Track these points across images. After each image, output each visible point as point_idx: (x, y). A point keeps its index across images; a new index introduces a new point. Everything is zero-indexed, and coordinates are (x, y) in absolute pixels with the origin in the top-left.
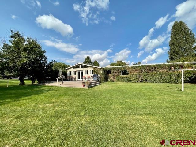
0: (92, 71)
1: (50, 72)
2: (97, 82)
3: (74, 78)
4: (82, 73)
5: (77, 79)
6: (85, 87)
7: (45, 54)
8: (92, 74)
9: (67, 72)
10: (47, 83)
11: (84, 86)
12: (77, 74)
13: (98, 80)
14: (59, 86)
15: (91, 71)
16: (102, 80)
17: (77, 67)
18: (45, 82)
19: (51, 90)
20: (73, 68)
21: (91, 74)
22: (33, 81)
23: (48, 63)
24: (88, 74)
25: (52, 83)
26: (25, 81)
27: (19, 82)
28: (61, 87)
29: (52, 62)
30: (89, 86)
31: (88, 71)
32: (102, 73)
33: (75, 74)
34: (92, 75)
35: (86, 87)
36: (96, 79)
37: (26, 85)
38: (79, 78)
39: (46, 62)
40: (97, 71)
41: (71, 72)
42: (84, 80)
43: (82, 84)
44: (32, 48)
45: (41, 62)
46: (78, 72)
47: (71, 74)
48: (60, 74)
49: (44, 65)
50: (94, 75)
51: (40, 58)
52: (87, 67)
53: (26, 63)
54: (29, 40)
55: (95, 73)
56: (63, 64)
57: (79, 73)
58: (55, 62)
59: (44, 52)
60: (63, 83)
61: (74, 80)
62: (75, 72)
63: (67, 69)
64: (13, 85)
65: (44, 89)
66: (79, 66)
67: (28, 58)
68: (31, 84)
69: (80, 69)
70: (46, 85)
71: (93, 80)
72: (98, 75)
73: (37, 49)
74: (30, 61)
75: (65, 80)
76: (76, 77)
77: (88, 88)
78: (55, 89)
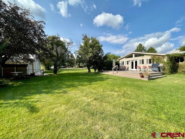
0: (150, 60)
1: (105, 62)
2: (159, 73)
3: (127, 68)
4: (136, 62)
5: (130, 68)
6: (143, 79)
7: (102, 48)
8: (150, 63)
9: (119, 62)
10: (104, 72)
11: (143, 77)
12: (130, 64)
13: (160, 71)
14: (114, 75)
15: (147, 60)
16: (167, 71)
17: (131, 56)
18: (102, 71)
19: (109, 79)
20: (126, 58)
21: (147, 63)
22: (95, 70)
23: (104, 55)
24: (143, 63)
25: (108, 72)
26: (91, 70)
27: (87, 70)
28: (117, 76)
29: (107, 54)
30: (149, 78)
31: (143, 60)
32: (166, 61)
33: (128, 64)
34: (151, 65)
35: (146, 79)
36: (157, 69)
37: (91, 73)
38: (132, 68)
39: (103, 55)
40: (159, 59)
41: (123, 62)
42: (138, 70)
43: (139, 75)
44: (95, 44)
45: (99, 55)
46: (131, 61)
47: (123, 64)
48: (114, 64)
49: (102, 57)
50: (153, 64)
51: (99, 52)
52: (143, 55)
53: (91, 57)
54: (92, 38)
55: (153, 62)
56: (114, 55)
57: (132, 63)
58: (109, 54)
59: (101, 46)
60: (117, 72)
61: (126, 70)
62: (128, 62)
63: (119, 60)
64: (85, 72)
65: (104, 77)
66: (132, 55)
67: (92, 52)
68: (94, 72)
69: (134, 58)
70: (104, 73)
71: (151, 70)
72: (159, 65)
73: (97, 45)
74: (93, 54)
75: (118, 70)
76: (128, 67)
77: (147, 80)
78: (113, 78)
